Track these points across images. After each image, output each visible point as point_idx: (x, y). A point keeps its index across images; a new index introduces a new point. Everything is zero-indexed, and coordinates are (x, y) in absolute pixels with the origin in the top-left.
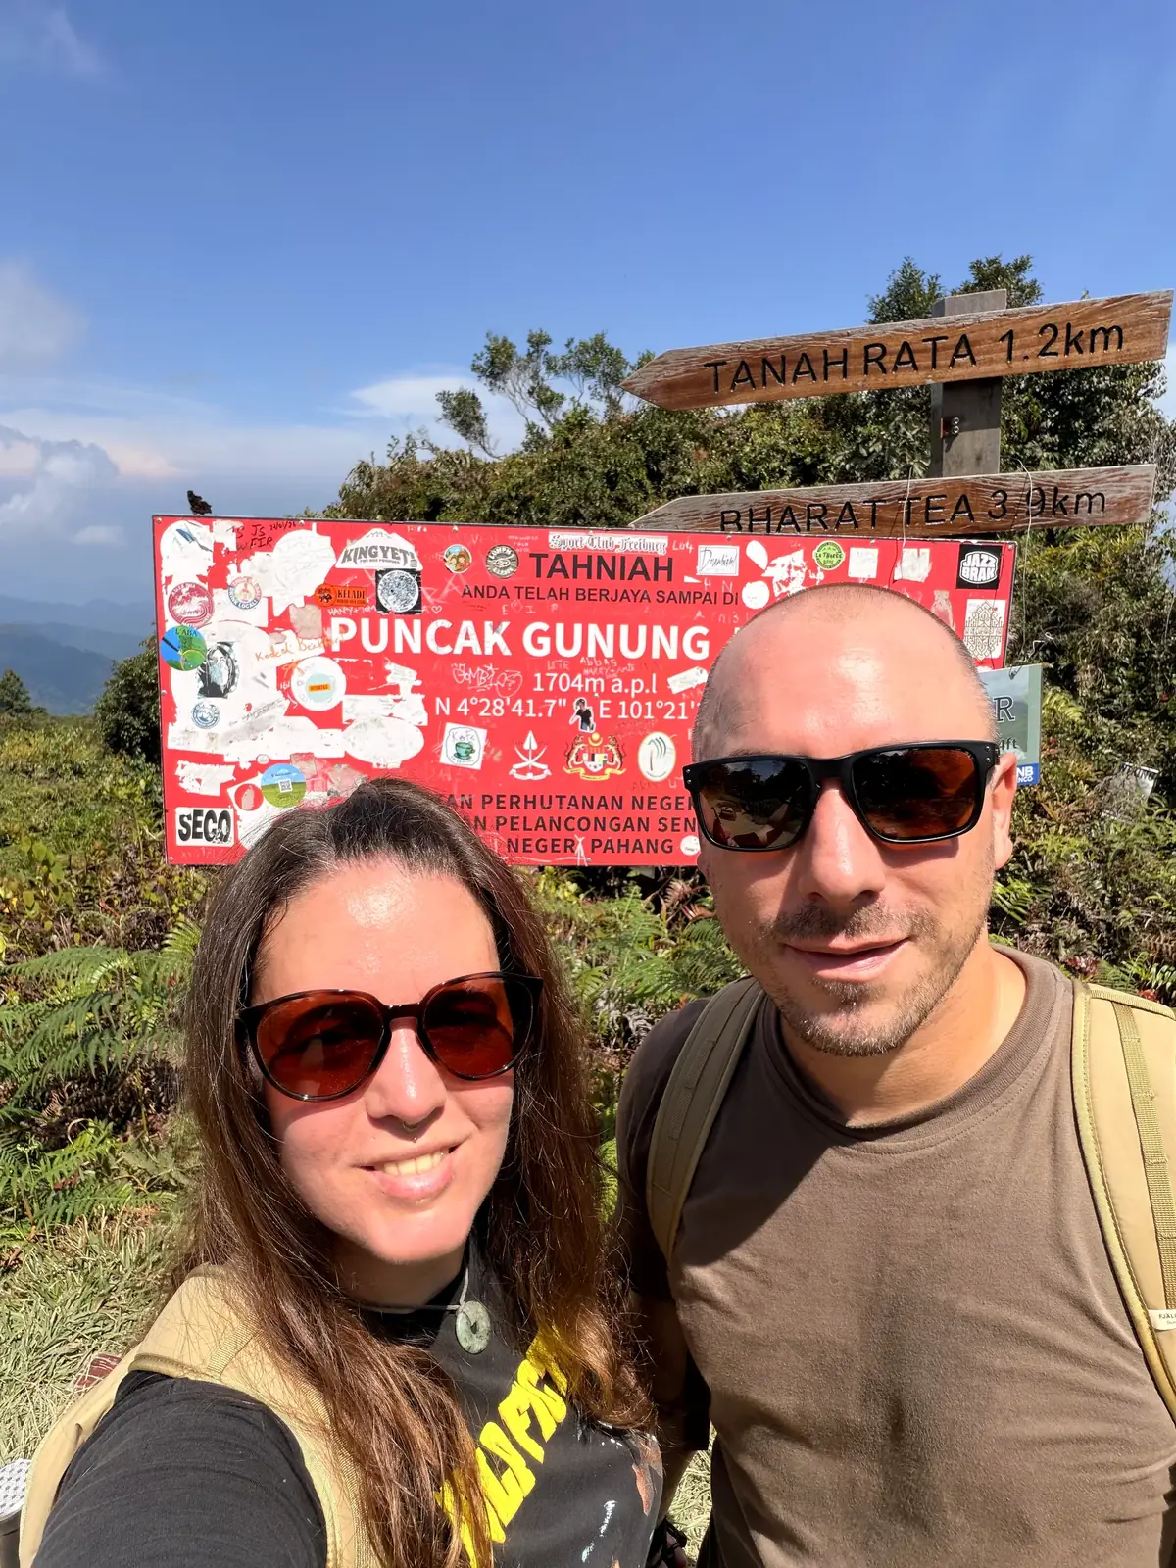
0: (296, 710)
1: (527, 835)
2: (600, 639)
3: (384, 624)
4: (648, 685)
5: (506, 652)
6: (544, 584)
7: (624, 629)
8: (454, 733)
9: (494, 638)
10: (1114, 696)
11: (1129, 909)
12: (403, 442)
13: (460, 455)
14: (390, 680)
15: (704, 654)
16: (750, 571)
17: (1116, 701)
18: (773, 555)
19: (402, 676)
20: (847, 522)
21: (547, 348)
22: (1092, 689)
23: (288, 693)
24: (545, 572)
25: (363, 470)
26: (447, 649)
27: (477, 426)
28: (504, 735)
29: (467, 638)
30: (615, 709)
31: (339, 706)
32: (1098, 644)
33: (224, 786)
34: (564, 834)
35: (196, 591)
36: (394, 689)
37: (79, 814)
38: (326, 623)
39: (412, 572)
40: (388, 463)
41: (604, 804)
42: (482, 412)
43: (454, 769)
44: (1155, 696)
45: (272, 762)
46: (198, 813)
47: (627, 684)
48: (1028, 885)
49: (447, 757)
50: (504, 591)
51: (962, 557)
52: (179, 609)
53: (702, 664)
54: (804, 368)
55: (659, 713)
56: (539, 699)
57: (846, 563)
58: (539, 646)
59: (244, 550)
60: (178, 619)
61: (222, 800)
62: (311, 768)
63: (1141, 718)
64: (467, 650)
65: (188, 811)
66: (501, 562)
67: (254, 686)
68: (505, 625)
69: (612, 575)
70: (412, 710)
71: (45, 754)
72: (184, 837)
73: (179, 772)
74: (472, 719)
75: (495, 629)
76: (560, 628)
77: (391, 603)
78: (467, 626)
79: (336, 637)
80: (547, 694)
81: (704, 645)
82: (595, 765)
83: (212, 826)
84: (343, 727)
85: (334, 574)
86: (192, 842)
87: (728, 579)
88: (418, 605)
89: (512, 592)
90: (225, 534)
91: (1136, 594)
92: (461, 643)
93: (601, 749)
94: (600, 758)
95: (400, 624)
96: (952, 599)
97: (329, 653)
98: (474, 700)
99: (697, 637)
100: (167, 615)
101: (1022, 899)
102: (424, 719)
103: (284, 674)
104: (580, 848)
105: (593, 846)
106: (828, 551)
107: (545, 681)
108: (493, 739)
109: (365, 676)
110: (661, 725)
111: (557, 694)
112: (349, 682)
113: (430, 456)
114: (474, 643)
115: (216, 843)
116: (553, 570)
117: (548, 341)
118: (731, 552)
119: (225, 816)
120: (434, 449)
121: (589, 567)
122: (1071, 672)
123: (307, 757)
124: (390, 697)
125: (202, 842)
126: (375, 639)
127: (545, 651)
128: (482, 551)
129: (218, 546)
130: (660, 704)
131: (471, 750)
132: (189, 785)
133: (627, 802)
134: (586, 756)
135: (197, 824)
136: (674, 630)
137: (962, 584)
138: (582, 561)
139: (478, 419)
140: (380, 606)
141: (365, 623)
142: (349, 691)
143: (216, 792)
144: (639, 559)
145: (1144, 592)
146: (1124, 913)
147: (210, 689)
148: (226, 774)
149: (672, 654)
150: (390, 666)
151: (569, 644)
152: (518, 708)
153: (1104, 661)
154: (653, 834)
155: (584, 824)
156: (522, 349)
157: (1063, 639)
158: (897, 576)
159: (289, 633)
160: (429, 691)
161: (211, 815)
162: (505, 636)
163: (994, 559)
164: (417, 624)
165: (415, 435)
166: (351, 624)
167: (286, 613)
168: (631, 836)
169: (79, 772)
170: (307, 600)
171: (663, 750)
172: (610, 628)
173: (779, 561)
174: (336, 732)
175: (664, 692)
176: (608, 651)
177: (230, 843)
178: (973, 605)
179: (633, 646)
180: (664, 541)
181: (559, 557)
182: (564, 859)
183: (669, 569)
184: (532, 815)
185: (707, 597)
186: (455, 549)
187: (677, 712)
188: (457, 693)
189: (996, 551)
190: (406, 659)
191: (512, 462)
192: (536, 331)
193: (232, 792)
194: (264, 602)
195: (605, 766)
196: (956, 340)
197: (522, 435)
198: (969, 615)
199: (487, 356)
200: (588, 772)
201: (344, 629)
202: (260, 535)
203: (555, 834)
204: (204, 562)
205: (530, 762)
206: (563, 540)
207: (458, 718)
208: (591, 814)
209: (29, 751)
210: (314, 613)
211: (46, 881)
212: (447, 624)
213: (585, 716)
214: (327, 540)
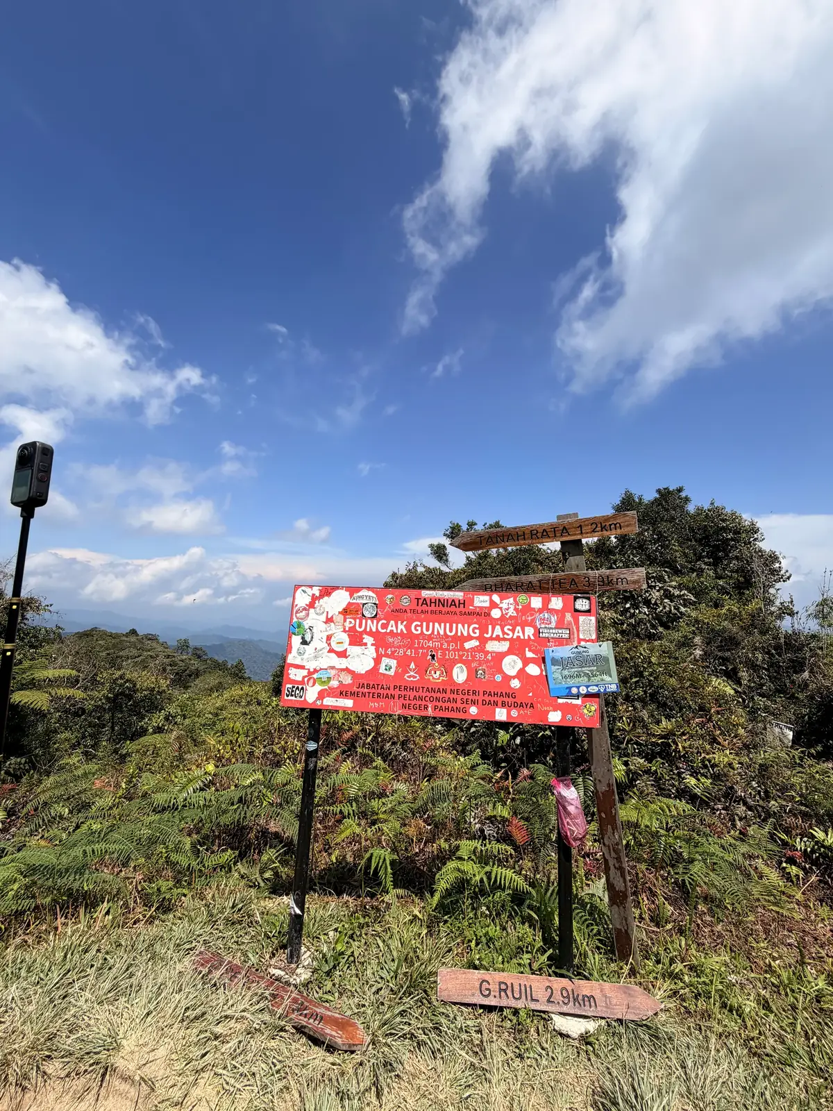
0: (331, 651)
1: (410, 702)
2: (439, 628)
3: (364, 621)
4: (457, 646)
5: (405, 632)
6: (419, 608)
7: (448, 625)
8: (385, 661)
9: (401, 627)
10: (762, 685)
11: (776, 800)
12: (412, 565)
13: (435, 569)
14: (364, 641)
15: (477, 635)
16: (493, 605)
17: (764, 688)
18: (502, 600)
19: (368, 640)
20: (531, 589)
21: (475, 527)
22: (749, 681)
23: (329, 645)
24: (420, 604)
25: (394, 575)
26: (384, 631)
27: (444, 558)
28: (403, 663)
29: (392, 627)
30: (444, 655)
31: (346, 650)
32: (747, 657)
33: (304, 677)
34: (423, 703)
35: (304, 609)
36: (365, 644)
37: (256, 722)
38: (345, 621)
39: (375, 604)
40: (404, 572)
41: (439, 691)
42: (447, 552)
43: (384, 675)
44: (786, 686)
45: (321, 669)
46: (293, 687)
47: (449, 645)
48: (710, 781)
49: (382, 670)
50: (406, 611)
51: (575, 601)
52: (298, 615)
53: (476, 638)
54: (510, 538)
55: (461, 656)
56: (416, 649)
57: (530, 602)
58: (417, 630)
59: (321, 596)
60: (297, 618)
61: (302, 682)
62: (333, 672)
63: (781, 697)
64: (392, 631)
65: (290, 686)
66: (405, 601)
67: (318, 643)
68: (405, 623)
69: (443, 606)
70: (371, 651)
71: (247, 695)
72: (288, 696)
73: (290, 671)
74: (391, 656)
75: (402, 623)
76: (425, 624)
77: (367, 614)
78: (392, 622)
79: (348, 625)
80: (419, 648)
81: (477, 631)
82: (436, 676)
83: (297, 692)
84: (346, 657)
85: (349, 604)
86: (290, 698)
87: (486, 608)
88: (376, 615)
89: (408, 611)
90: (316, 591)
91: (763, 633)
92: (390, 628)
93: (439, 669)
94: (438, 673)
95: (369, 621)
96: (572, 616)
97: (344, 631)
98: (393, 649)
99: (475, 628)
100: (294, 617)
101: (707, 788)
102: (375, 655)
103: (329, 638)
104: (430, 709)
105: (435, 708)
106: (522, 598)
107: (419, 643)
108: (399, 665)
109: (356, 639)
110: (461, 661)
111: (422, 648)
112: (350, 641)
113: (423, 570)
114: (394, 629)
115: (298, 699)
116: (423, 604)
117: (476, 524)
118: (487, 598)
119: (302, 688)
120: (424, 567)
121: (435, 603)
122: (735, 671)
123: (333, 668)
124: (363, 647)
125: (293, 698)
126: (360, 627)
127: (419, 632)
128: (399, 598)
129: (313, 595)
130: (461, 653)
131: (391, 668)
132: (292, 677)
133: (448, 691)
134: (433, 672)
135: (292, 691)
136: (466, 625)
137: (576, 610)
138: (433, 601)
139: (445, 555)
140: (363, 615)
141: (358, 621)
142: (350, 645)
143: (300, 679)
144: (453, 600)
145: (767, 631)
146: (773, 802)
147: (304, 642)
148: (305, 673)
149: (465, 634)
150: (365, 636)
151: (427, 630)
152: (408, 653)
153: (752, 666)
154: (459, 705)
155: (432, 699)
156: (465, 527)
157: (728, 654)
158: (550, 607)
159: (332, 624)
160: (377, 646)
161: (298, 688)
162: (405, 626)
163: (588, 602)
164: (375, 622)
165: (417, 562)
166: (353, 621)
167: (332, 617)
168: (450, 705)
169: (259, 703)
170: (339, 613)
171: (462, 671)
172: (443, 625)
173: (505, 601)
174: (344, 659)
175: (463, 649)
176: (442, 632)
177: (303, 699)
178: (582, 618)
179: (451, 631)
180: (462, 594)
181: (425, 599)
182: (423, 713)
183: (464, 604)
184: (412, 694)
185: (478, 614)
186: (390, 596)
187: (467, 656)
188: (387, 646)
189: (588, 599)
190: (370, 634)
191: (456, 572)
192: (471, 520)
193: (306, 679)
194: (325, 614)
195: (440, 676)
196: (561, 528)
197: (464, 561)
198: (580, 622)
199: (450, 530)
200: (433, 678)
201: (351, 622)
202: (327, 591)
203: (420, 702)
204: (308, 600)
205: (412, 673)
206: (426, 594)
207: (387, 656)
208: (434, 695)
209: (241, 692)
210: (342, 617)
211: (237, 741)
212: (385, 622)
213: (433, 656)
214: (348, 593)
